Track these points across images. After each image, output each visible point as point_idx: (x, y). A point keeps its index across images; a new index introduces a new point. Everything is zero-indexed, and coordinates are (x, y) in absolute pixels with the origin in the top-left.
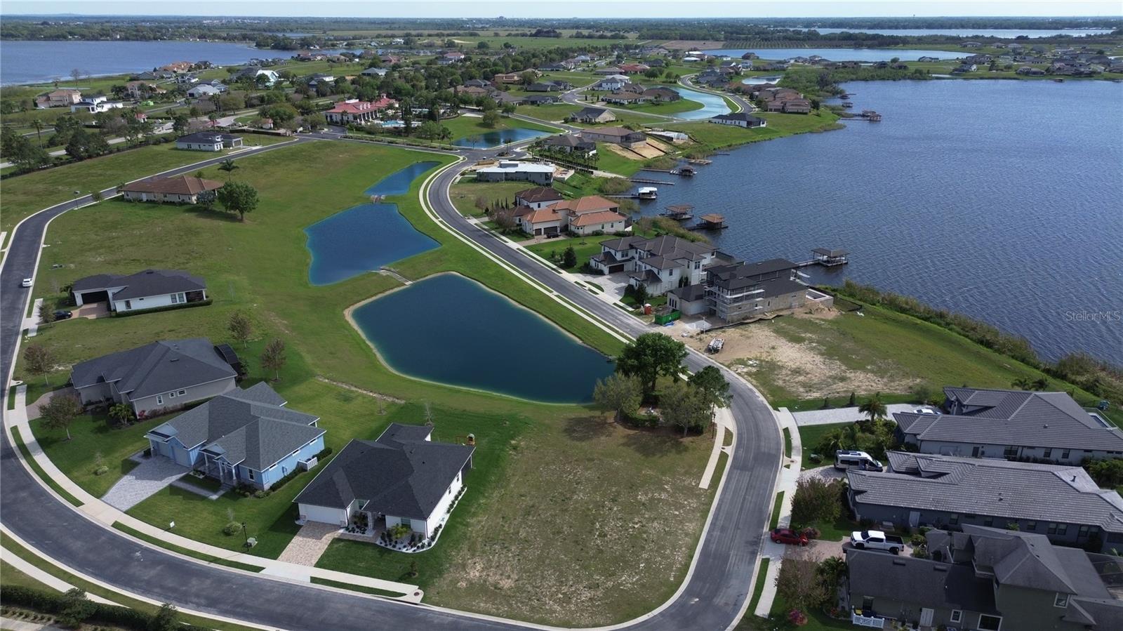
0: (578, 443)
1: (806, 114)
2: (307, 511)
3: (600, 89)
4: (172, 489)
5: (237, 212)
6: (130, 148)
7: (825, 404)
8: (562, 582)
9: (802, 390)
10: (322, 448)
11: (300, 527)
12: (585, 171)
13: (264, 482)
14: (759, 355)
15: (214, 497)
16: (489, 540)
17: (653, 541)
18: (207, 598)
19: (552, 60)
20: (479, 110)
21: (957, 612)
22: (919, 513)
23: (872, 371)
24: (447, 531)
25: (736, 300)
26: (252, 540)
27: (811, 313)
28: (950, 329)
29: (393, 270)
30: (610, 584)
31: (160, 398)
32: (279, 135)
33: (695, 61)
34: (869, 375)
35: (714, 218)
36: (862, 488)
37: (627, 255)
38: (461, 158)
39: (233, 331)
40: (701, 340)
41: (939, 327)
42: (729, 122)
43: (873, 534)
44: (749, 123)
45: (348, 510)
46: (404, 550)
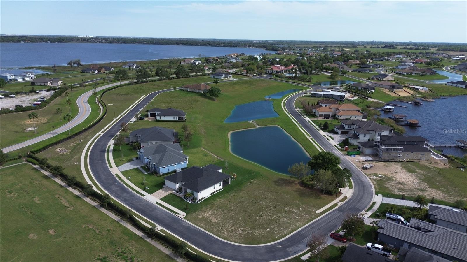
0: (276, 186)
2: (167, 183)
5: (213, 97)
7: (403, 198)
8: (234, 226)
9: (396, 190)
10: (185, 167)
11: (164, 187)
12: (364, 98)
13: (161, 172)
14: (386, 174)
15: (146, 173)
20: (331, 73)
22: (408, 244)
24: (206, 201)
26: (147, 187)
27: (431, 163)
30: (251, 231)
31: (149, 143)
32: (247, 76)
34: (439, 192)
35: (414, 121)
36: (384, 227)
37: (351, 127)
38: (311, 88)
40: (363, 163)
44: (466, 86)
45: (178, 185)
46: (189, 202)
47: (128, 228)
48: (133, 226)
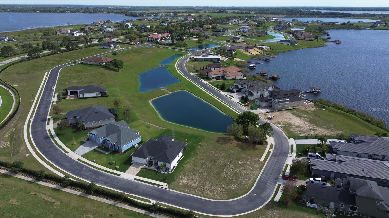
0: (221, 145)
1: (313, 41)
2: (135, 159)
3: (240, 31)
4: (95, 150)
5: (117, 68)
6: (85, 47)
7: (306, 138)
8: (212, 186)
9: (299, 133)
10: (140, 141)
11: (132, 164)
12: (231, 58)
13: (122, 150)
14: (285, 121)
15: (107, 153)
16: (190, 172)
17: (243, 176)
18: (104, 182)
19: (223, 21)
20: (197, 38)
21: (342, 204)
22: (334, 173)
23: (325, 128)
24: (177, 168)
25: (279, 102)
26: (117, 166)
27: (305, 108)
28: (356, 116)
29: (165, 88)
30: (227, 188)
31: (92, 123)
32: (131, 44)
33: (274, 22)
34: (323, 129)
35: (275, 76)
36: (315, 164)
37: (243, 86)
38: (190, 53)
39: (115, 104)
40: (266, 115)
41: (352, 115)
42: (284, 43)
43: (317, 179)
44: (291, 44)
45: (147, 159)
46: (163, 173)
47: (127, 208)
48: (130, 206)
